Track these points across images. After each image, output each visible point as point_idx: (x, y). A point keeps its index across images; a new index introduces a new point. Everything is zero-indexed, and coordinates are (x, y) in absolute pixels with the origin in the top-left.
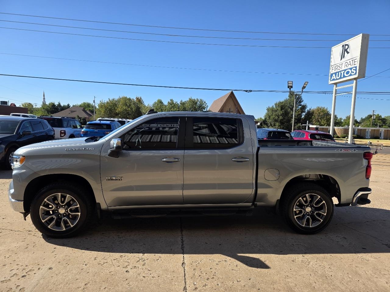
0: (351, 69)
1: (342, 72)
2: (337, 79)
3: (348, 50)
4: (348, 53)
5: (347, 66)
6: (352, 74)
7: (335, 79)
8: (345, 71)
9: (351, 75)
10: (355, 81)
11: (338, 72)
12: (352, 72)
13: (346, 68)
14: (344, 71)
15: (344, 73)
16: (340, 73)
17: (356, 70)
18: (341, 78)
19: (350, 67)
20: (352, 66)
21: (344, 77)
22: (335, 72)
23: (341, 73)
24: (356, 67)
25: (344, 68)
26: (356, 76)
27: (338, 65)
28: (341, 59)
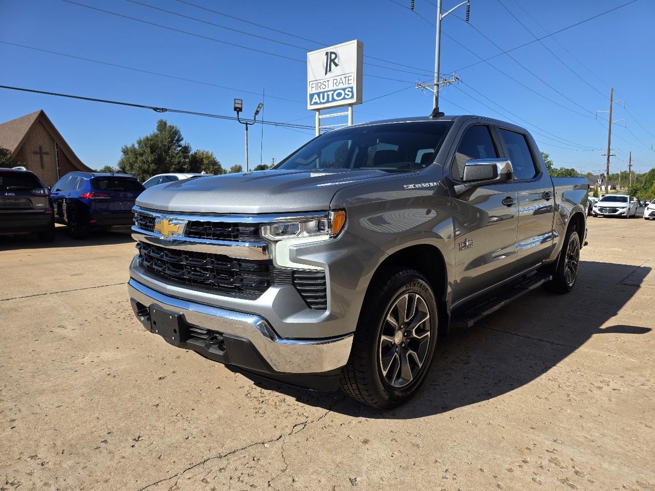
0: (344, 89)
1: (330, 93)
2: (321, 103)
3: (336, 61)
4: (336, 65)
5: (337, 84)
6: (346, 96)
7: (319, 102)
8: (334, 92)
9: (344, 98)
10: (350, 108)
11: (323, 93)
12: (345, 94)
13: (335, 88)
14: (332, 92)
15: (333, 94)
16: (326, 94)
17: (352, 92)
18: (328, 101)
19: (341, 86)
20: (345, 86)
21: (334, 100)
22: (317, 91)
23: (328, 96)
24: (352, 88)
25: (331, 88)
26: (354, 100)
27: (322, 81)
28: (326, 73)
